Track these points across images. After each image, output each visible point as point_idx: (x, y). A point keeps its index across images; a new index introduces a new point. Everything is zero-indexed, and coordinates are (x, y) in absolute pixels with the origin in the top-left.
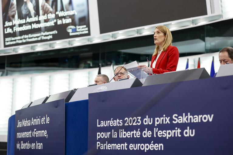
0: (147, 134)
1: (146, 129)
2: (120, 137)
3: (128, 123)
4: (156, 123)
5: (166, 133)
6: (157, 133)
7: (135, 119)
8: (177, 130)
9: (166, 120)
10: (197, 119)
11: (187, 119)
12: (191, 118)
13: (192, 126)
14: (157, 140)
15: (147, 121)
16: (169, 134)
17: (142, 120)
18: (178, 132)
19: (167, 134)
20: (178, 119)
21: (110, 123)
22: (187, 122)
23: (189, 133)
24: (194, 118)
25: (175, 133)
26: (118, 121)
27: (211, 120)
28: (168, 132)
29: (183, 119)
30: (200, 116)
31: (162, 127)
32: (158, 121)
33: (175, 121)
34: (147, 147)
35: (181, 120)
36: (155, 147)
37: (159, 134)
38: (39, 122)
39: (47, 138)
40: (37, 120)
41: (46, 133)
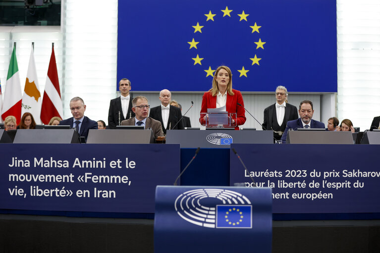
0: (314, 185)
1: (313, 181)
2: (279, 187)
3: (290, 175)
4: (325, 176)
5: (336, 185)
6: (325, 185)
7: (299, 172)
8: (347, 182)
9: (335, 174)
10: (366, 175)
11: (357, 174)
12: (360, 174)
13: (361, 180)
14: (326, 190)
15: (314, 174)
16: (339, 185)
17: (308, 173)
18: (347, 184)
19: (337, 186)
20: (348, 174)
21: (265, 174)
22: (356, 176)
23: (358, 185)
24: (363, 174)
25: (344, 185)
26: (276, 172)
27: (378, 176)
28: (337, 184)
29: (353, 174)
30: (369, 173)
31: (331, 180)
32: (327, 174)
33: (345, 175)
34: (315, 196)
35: (351, 174)
36: (324, 196)
37: (328, 185)
38: (103, 165)
39: (129, 185)
40: (94, 162)
41: (127, 179)
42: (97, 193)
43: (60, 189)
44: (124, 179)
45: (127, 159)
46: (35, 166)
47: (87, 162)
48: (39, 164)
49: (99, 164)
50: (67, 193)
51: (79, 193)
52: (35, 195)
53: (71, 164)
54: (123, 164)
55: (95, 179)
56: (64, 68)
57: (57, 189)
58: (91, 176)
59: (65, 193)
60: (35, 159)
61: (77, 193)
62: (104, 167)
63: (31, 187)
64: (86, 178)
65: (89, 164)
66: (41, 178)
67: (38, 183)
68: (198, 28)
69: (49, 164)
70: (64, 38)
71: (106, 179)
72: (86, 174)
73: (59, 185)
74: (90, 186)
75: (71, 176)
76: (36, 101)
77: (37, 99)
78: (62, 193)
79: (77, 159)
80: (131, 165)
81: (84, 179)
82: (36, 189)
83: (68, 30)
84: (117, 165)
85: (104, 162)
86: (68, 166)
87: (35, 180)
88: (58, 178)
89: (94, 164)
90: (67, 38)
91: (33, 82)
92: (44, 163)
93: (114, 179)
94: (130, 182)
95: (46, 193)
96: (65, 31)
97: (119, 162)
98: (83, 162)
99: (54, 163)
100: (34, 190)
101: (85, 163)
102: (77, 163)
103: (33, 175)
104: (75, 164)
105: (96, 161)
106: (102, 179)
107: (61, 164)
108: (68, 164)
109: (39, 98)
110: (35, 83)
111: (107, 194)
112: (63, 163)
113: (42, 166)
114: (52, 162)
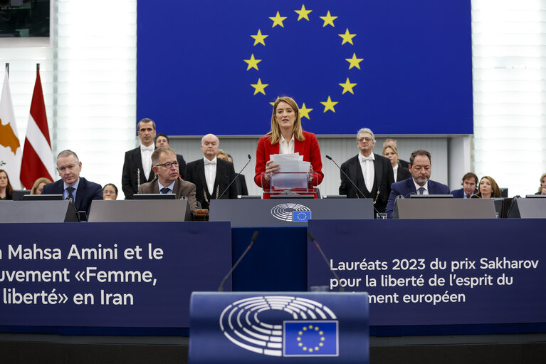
0: (437, 281)
1: (436, 275)
2: (383, 285)
3: (399, 266)
4: (453, 268)
5: (470, 280)
6: (454, 281)
7: (413, 262)
8: (488, 277)
9: (469, 265)
10: (516, 265)
11: (502, 265)
12: (507, 264)
13: (509, 272)
14: (455, 290)
15: (436, 264)
16: (475, 281)
17: (427, 263)
18: (488, 280)
19: (472, 282)
20: (488, 264)
21: (361, 266)
22: (501, 267)
23: (504, 280)
24: (511, 264)
25: (483, 281)
26: (378, 263)
27: (535, 267)
28: (472, 279)
29: (496, 264)
30: (520, 262)
31: (462, 273)
32: (455, 265)
33: (485, 266)
34: (437, 298)
35: (494, 265)
36: (451, 298)
37: (457, 282)
38: (114, 255)
39: (154, 284)
40: (100, 250)
41: (151, 276)
42: (105, 298)
43: (49, 292)
44: (146, 276)
45: (150, 245)
46: (10, 258)
47: (89, 251)
48: (15, 255)
49: (108, 253)
50: (59, 298)
51: (78, 299)
52: (10, 302)
53: (65, 254)
54: (144, 253)
55: (101, 276)
56: (55, 102)
57: (43, 292)
58: (96, 272)
59: (56, 298)
60: (10, 248)
61: (75, 299)
62: (116, 258)
63: (5, 290)
64: (88, 275)
65: (92, 253)
66: (19, 276)
67: (15, 284)
68: (259, 38)
69: (30, 254)
70: (55, 56)
71: (119, 275)
72: (88, 269)
73: (47, 287)
74: (94, 286)
75: (66, 272)
76: (13, 153)
77: (14, 150)
78: (52, 298)
79: (74, 247)
80: (156, 254)
81: (85, 276)
82: (11, 292)
83: (60, 44)
84: (135, 255)
85: (116, 250)
86: (60, 257)
87: (11, 279)
88: (45, 276)
89: (100, 253)
90: (60, 56)
91: (9, 125)
92: (23, 253)
93: (130, 275)
94: (155, 280)
95: (27, 298)
96: (56, 45)
97: (138, 249)
98: (83, 251)
99: (38, 253)
100: (9, 294)
101: (86, 253)
102: (74, 252)
103: (7, 272)
104: (71, 254)
105: (102, 248)
106: (113, 275)
107: (50, 255)
108: (60, 254)
109: (18, 149)
110: (11, 125)
111: (120, 300)
112: (52, 253)
113: (20, 258)
114: (35, 251)
